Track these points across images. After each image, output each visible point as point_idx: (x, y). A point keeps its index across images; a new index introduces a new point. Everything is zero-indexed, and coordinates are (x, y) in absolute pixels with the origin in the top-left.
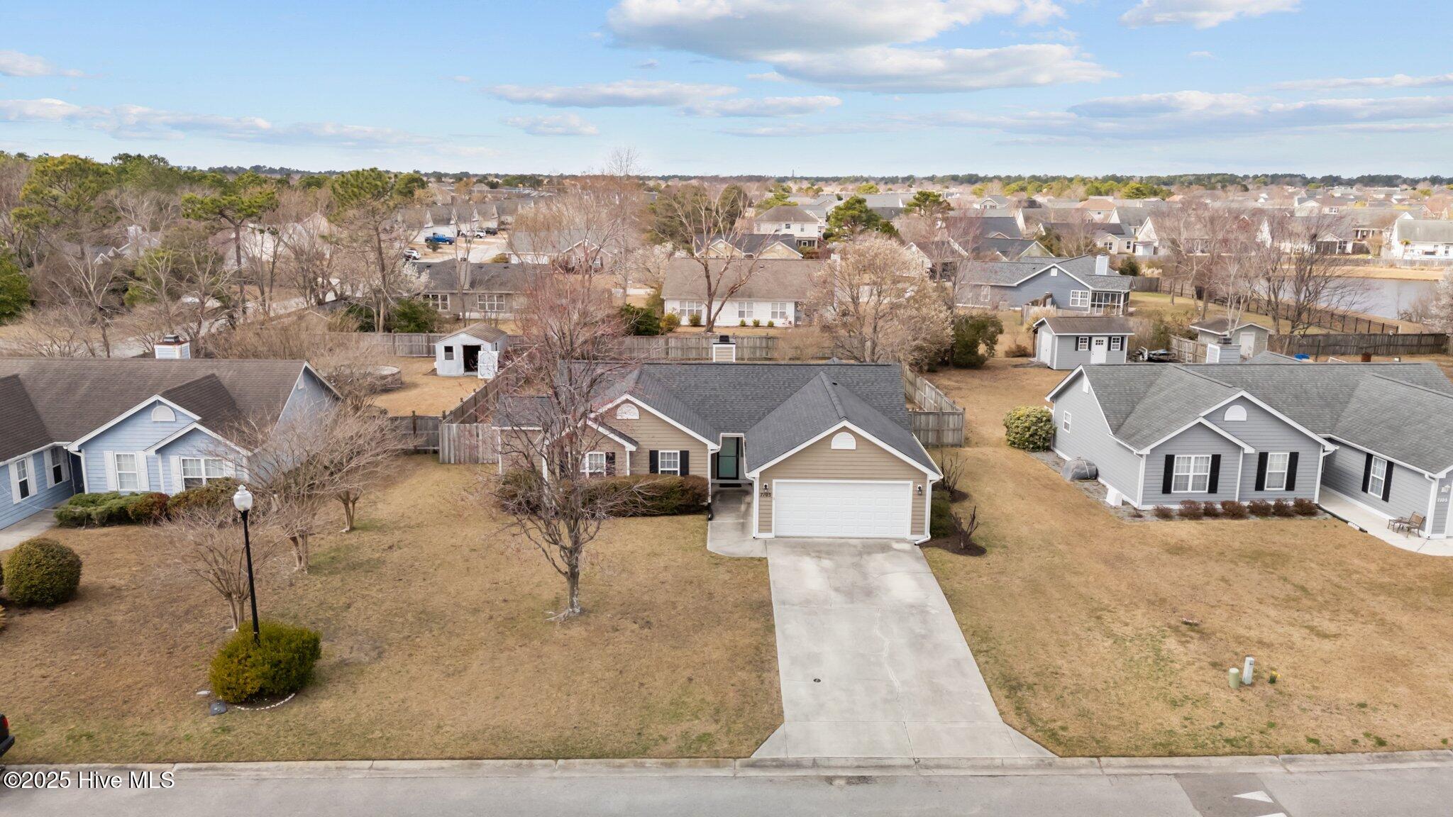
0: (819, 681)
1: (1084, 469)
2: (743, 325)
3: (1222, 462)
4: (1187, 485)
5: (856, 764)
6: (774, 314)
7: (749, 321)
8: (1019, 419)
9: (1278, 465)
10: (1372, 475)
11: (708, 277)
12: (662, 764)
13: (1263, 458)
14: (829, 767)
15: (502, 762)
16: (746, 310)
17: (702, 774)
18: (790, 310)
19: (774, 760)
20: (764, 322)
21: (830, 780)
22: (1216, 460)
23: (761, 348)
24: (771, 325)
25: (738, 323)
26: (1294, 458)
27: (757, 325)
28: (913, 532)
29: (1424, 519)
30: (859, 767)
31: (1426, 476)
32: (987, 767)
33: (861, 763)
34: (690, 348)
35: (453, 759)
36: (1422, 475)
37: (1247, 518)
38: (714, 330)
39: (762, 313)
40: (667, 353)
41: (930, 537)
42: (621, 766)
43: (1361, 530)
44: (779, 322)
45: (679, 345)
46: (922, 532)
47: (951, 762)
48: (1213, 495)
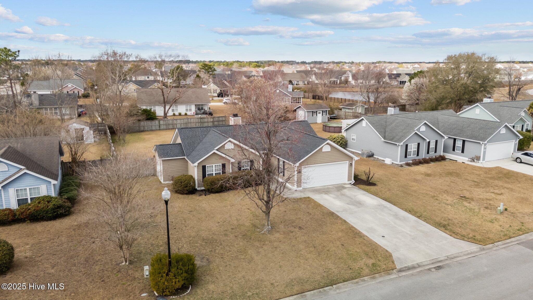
0: (384, 237)
1: (369, 153)
2: (174, 115)
3: (420, 145)
4: (411, 154)
5: (431, 262)
6: (187, 110)
7: (177, 113)
8: (334, 139)
9: (432, 145)
10: (456, 145)
11: (163, 95)
12: (371, 278)
13: (429, 142)
14: (424, 266)
15: (312, 292)
16: (189, 108)
17: (388, 278)
18: (193, 108)
19: (405, 267)
20: (183, 113)
21: (429, 269)
22: (419, 144)
23: (198, 122)
24: (186, 114)
25: (172, 114)
26: (437, 141)
27: (180, 114)
28: (348, 180)
29: (480, 157)
30: (432, 263)
31: (481, 143)
32: (468, 254)
33: (433, 262)
34: (169, 124)
35: (293, 295)
36: (480, 143)
37: (430, 163)
38: (167, 117)
39: (182, 109)
40: (160, 127)
41: (354, 182)
42: (357, 283)
43: (463, 162)
44: (189, 113)
45: (165, 123)
46: (351, 180)
47: (457, 255)
48: (418, 157)
